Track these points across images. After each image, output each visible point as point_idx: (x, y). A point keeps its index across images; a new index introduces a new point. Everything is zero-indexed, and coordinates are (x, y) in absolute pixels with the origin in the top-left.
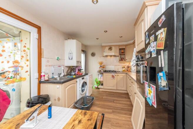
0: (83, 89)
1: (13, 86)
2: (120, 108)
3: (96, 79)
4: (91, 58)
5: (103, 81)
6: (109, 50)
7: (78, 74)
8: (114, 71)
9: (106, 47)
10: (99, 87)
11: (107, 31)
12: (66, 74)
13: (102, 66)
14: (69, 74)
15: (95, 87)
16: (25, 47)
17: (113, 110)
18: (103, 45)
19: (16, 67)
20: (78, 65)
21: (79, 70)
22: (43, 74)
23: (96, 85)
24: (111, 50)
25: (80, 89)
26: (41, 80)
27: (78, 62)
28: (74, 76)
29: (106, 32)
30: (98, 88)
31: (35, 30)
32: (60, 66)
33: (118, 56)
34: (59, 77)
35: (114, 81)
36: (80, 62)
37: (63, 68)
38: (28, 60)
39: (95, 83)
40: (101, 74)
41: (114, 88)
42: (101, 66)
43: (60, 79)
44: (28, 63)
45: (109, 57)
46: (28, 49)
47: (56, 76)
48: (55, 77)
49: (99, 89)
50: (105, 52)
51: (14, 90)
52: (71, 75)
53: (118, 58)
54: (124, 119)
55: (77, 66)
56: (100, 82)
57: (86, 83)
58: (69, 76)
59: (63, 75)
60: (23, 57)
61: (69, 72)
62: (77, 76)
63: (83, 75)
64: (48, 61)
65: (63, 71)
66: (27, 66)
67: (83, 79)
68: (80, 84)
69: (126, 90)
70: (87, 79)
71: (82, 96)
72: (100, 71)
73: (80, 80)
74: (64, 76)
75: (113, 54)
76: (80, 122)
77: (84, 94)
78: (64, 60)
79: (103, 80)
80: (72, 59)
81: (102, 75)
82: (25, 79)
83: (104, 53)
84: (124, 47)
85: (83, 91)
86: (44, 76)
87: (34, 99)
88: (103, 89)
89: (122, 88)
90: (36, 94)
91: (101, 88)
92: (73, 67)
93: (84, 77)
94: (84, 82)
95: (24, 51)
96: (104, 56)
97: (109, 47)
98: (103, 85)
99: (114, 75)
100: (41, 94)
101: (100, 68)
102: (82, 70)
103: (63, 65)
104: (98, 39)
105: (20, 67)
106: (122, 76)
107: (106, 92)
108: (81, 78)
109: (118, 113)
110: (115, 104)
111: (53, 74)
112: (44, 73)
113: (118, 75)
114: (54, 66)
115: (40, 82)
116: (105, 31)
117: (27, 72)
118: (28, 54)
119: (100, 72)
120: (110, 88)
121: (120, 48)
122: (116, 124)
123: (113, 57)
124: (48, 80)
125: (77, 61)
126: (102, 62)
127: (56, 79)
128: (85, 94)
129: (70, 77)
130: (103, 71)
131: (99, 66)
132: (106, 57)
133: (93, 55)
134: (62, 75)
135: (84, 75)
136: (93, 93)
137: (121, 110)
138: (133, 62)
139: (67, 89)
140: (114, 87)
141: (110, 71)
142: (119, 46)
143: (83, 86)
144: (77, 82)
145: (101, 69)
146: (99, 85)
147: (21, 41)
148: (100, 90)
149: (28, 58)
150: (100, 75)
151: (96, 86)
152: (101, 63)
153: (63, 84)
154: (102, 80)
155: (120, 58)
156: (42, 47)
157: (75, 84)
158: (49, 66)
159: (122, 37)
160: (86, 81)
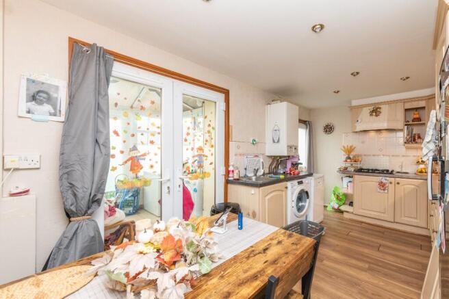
0: (300, 204)
1: (195, 184)
2: (393, 266)
3: (336, 188)
4: (322, 138)
5: (352, 195)
6: (371, 115)
7: (290, 174)
8: (388, 171)
9: (364, 109)
10: (343, 208)
11: (358, 73)
12: (267, 171)
13: (351, 157)
14: (273, 171)
15: (333, 208)
16: (209, 125)
17: (372, 265)
18: (355, 103)
19: (200, 156)
20: (291, 154)
21: (293, 164)
22: (231, 168)
23: (334, 204)
24: (377, 116)
25: (294, 204)
26: (229, 179)
27: (290, 147)
28: (282, 177)
29: (355, 74)
30: (339, 211)
31: (222, 96)
32: (256, 156)
33: (402, 130)
34: (256, 175)
35: (386, 199)
36: (295, 149)
37: (262, 160)
38: (212, 146)
39: (333, 198)
40: (350, 177)
41: (385, 215)
42: (349, 158)
43: (257, 179)
44: (213, 150)
45: (373, 134)
46: (213, 128)
47: (251, 174)
48: (249, 175)
49: (342, 212)
50: (359, 121)
51: (195, 190)
52: (276, 173)
53: (401, 137)
54: (398, 291)
55: (289, 157)
56: (346, 195)
57: (307, 193)
58: (272, 175)
59: (262, 173)
60: (207, 141)
61: (273, 167)
62: (289, 176)
63: (301, 174)
64: (238, 147)
65: (263, 166)
66: (212, 155)
67: (300, 183)
68: (292, 194)
69: (425, 226)
70: (310, 184)
71: (297, 220)
72: (346, 169)
73: (295, 185)
74: (264, 174)
75: (385, 125)
76: (279, 243)
77: (303, 216)
78: (265, 143)
79: (354, 191)
80: (278, 141)
81: (351, 179)
82: (209, 174)
83: (357, 124)
84: (422, 104)
85: (300, 209)
86: (233, 171)
87: (220, 207)
88: (352, 213)
89: (412, 220)
90: (222, 201)
91: (347, 212)
92: (281, 157)
93: (303, 180)
94: (302, 190)
95: (209, 132)
96: (356, 132)
97: (371, 108)
98: (352, 206)
99: (384, 181)
100: (229, 201)
101: (346, 161)
102: (300, 166)
103: (263, 154)
104: (338, 92)
105: (204, 156)
106: (413, 186)
107: (362, 222)
108: (295, 182)
109: (386, 275)
110: (380, 255)
111: (246, 169)
112: (233, 166)
113: (398, 183)
114: (246, 155)
115: (227, 182)
116: (352, 74)
117: (211, 164)
118: (213, 136)
119: (344, 171)
120: (373, 214)
121: (408, 106)
122: (373, 294)
123: (385, 134)
124: (238, 179)
125: (288, 146)
126: (351, 147)
127: (250, 178)
128: (305, 217)
129: (274, 177)
130: (352, 169)
131: (344, 158)
132: (363, 133)
133: (329, 129)
134: (260, 173)
135: (304, 177)
136: (324, 219)
137: (396, 272)
138: (427, 148)
139: (267, 198)
140: (384, 213)
141: (374, 171)
142: (404, 101)
143: (300, 199)
144: (287, 188)
145: (348, 165)
146: (344, 204)
147: (206, 117)
148: (346, 215)
149: (213, 143)
150: (346, 180)
151: (336, 206)
152: (349, 150)
153: (261, 188)
154: (350, 191)
155: (408, 135)
156: (230, 124)
157: (282, 191)
158: (240, 155)
159: (407, 78)
160: (306, 190)
